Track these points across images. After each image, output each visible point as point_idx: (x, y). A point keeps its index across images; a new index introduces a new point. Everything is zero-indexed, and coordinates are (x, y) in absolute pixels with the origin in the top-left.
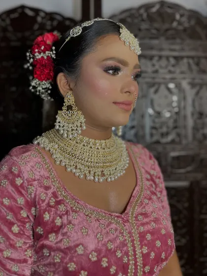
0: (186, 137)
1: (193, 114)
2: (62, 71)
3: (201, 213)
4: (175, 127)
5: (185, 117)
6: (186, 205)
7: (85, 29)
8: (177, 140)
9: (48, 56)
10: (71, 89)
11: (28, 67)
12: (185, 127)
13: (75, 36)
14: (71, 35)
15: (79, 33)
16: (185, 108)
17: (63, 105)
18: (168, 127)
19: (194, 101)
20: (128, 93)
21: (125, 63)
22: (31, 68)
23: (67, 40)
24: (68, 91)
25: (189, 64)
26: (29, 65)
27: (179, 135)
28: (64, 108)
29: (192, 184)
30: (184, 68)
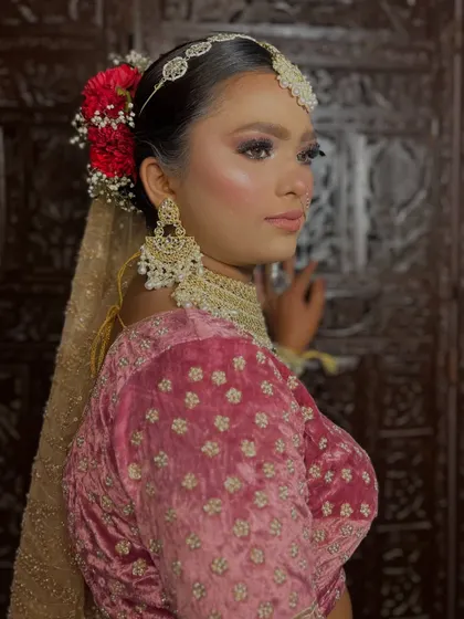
0: (352, 255)
1: (368, 205)
2: (151, 154)
3: (381, 426)
4: (329, 234)
5: (350, 210)
6: (350, 408)
7: (193, 63)
8: (332, 262)
9: (120, 124)
10: (172, 192)
11: (77, 143)
12: (350, 234)
13: (174, 78)
14: (166, 78)
15: (183, 73)
16: (350, 188)
17: (156, 226)
18: (312, 234)
19: (371, 174)
20: (291, 195)
21: (281, 133)
22: (82, 146)
23: (156, 89)
24: (166, 195)
25: (362, 85)
26: (77, 139)
27: (335, 251)
28: (159, 231)
29: (362, 360)
30: (352, 94)
